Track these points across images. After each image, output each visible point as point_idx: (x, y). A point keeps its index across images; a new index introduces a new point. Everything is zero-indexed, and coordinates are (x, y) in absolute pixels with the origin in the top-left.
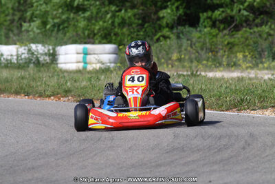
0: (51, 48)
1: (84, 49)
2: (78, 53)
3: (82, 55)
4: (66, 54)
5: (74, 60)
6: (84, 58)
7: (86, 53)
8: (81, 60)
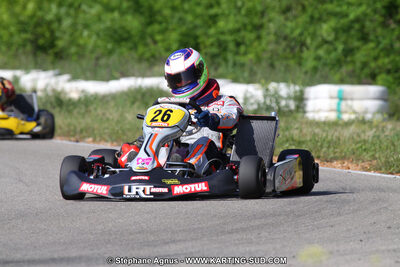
0: (298, 89)
1: (340, 92)
2: (331, 98)
3: (336, 101)
4: (316, 98)
6: (339, 105)
7: (341, 98)
8: (335, 106)
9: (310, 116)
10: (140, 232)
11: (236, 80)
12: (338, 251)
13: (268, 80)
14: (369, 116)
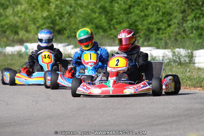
11: (158, 48)
13: (174, 47)
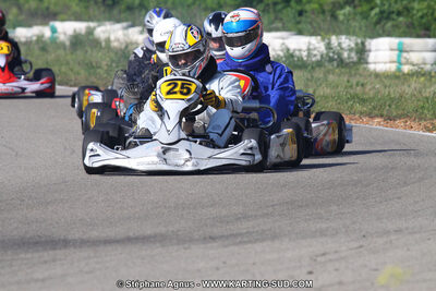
0: (359, 41)
1: (400, 44)
2: (392, 50)
3: (397, 52)
4: (377, 50)
5: (388, 60)
6: (399, 56)
7: (401, 50)
8: (395, 58)
9: (372, 67)
10: (212, 206)
11: (300, 33)
12: (407, 228)
14: (428, 67)
